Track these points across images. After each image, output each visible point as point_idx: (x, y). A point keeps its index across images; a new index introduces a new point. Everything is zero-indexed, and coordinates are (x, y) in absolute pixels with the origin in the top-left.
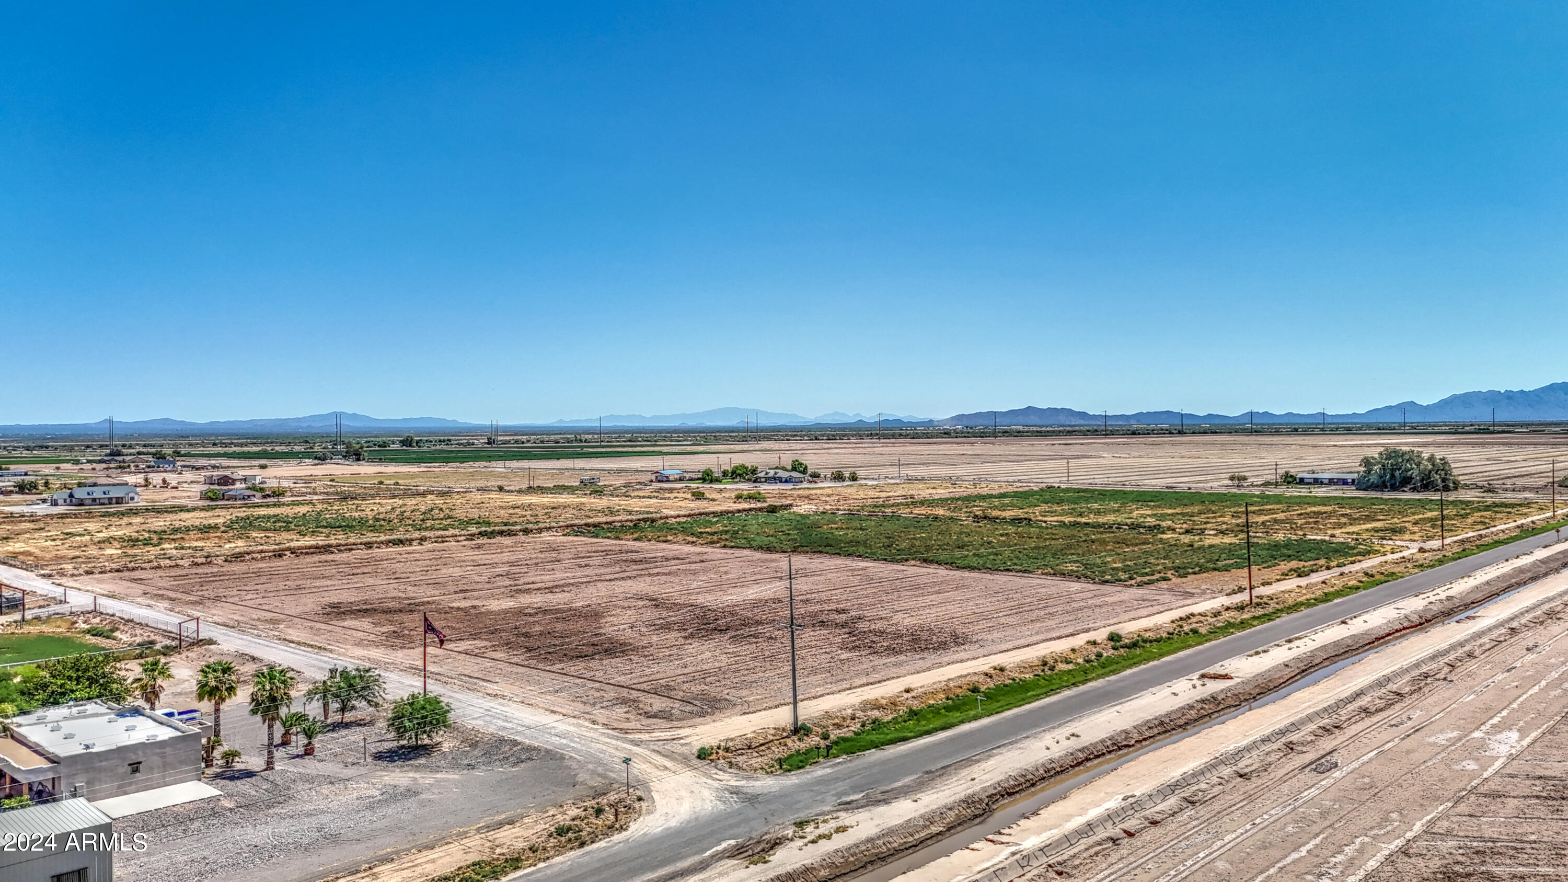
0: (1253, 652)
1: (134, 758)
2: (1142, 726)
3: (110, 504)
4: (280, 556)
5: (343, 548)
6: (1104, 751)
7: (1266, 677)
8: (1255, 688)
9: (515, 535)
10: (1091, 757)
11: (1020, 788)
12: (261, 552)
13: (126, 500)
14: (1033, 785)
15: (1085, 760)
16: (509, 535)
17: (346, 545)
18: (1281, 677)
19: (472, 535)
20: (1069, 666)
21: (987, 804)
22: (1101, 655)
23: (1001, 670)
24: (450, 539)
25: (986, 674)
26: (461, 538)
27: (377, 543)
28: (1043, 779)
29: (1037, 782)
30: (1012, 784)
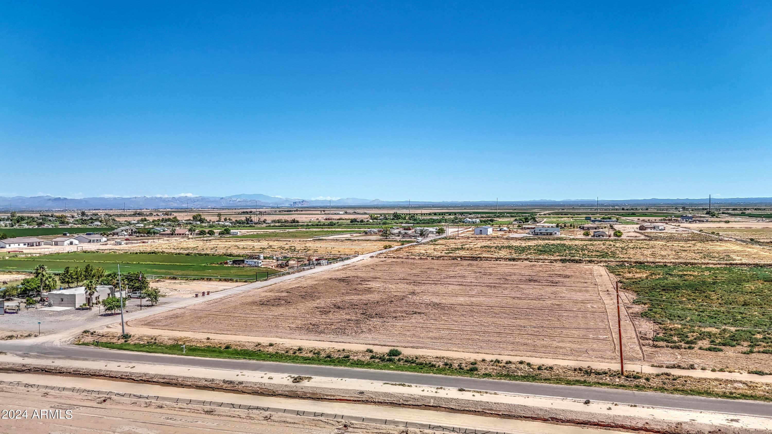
0: (394, 383)
1: (63, 298)
2: (160, 375)
3: (547, 235)
4: (454, 259)
5: (483, 259)
6: (117, 376)
7: (318, 391)
8: (288, 391)
9: (580, 263)
10: (107, 375)
11: (53, 371)
12: (450, 257)
13: (553, 234)
14: (60, 373)
15: (102, 375)
16: (577, 262)
17: (488, 258)
18: (331, 395)
19: (555, 260)
20: (310, 355)
21: (29, 369)
22: (348, 357)
23: (271, 345)
24: (541, 261)
25: (260, 344)
26: (547, 261)
27: (502, 258)
28: (70, 373)
29: (63, 372)
30: (52, 368)
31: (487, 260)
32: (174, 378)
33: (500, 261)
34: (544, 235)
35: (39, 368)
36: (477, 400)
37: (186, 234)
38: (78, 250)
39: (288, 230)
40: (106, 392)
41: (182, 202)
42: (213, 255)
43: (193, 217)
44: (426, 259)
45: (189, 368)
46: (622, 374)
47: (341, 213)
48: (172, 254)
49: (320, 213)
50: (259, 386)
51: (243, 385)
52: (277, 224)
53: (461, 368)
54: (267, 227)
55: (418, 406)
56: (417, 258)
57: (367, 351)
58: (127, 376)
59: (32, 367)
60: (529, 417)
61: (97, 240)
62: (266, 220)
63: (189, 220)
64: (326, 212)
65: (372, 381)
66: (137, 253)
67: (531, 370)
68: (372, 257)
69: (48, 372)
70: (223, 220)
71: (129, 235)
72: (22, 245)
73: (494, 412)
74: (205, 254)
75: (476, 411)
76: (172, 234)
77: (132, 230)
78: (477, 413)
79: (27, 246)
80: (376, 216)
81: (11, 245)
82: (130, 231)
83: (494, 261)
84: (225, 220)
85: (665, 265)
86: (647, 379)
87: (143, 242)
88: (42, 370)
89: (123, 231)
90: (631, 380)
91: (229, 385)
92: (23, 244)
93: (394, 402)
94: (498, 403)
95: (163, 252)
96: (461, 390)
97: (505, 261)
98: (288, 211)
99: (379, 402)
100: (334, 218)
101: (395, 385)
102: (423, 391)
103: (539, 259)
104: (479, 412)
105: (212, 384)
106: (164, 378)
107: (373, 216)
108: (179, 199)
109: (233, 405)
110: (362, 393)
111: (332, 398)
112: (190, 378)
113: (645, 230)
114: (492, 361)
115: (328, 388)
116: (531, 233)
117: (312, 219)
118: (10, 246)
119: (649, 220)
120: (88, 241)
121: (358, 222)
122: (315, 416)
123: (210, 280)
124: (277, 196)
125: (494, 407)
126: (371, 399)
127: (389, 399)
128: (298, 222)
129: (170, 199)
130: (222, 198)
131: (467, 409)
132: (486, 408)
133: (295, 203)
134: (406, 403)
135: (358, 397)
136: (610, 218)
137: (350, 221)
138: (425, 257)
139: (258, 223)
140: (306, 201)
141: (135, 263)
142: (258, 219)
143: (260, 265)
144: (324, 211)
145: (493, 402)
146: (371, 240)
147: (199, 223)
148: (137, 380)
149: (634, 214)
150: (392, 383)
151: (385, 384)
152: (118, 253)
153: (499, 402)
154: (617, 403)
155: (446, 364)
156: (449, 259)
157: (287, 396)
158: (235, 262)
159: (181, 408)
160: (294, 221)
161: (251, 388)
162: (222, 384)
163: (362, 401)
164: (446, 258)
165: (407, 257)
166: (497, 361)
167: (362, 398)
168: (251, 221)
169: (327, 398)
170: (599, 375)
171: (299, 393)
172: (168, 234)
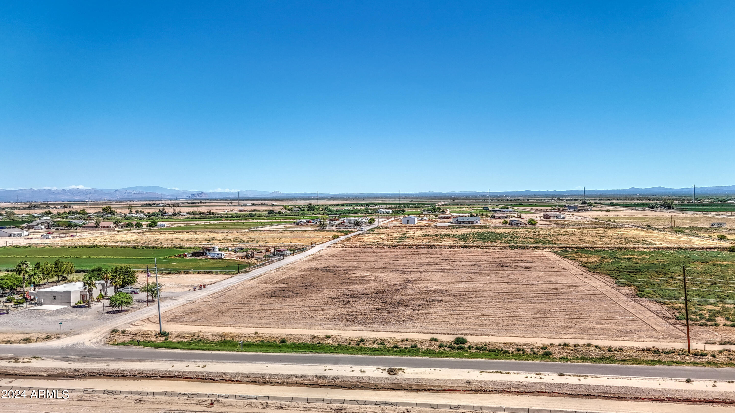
0: (491, 371)
1: (55, 295)
2: (242, 374)
3: (469, 224)
4: (410, 248)
5: (438, 247)
6: (192, 377)
7: (424, 383)
8: (390, 384)
9: (527, 249)
10: (180, 377)
11: (114, 375)
12: (406, 245)
13: (474, 223)
14: (123, 376)
15: (174, 377)
16: (524, 248)
17: (441, 246)
18: (437, 386)
19: (504, 247)
20: (376, 346)
21: (83, 375)
22: (416, 346)
23: (328, 337)
24: (491, 248)
25: (316, 337)
26: (497, 248)
27: (455, 246)
28: (134, 376)
29: (127, 376)
30: (111, 372)
31: (441, 248)
32: (259, 376)
33: (454, 248)
34: (466, 224)
35: (95, 373)
36: (588, 384)
37: (110, 227)
38: (8, 245)
39: (213, 222)
40: (206, 394)
41: (73, 194)
42: (161, 248)
43: (103, 210)
44: (383, 248)
45: (267, 365)
46: (689, 352)
47: (248, 204)
48: (117, 247)
49: (227, 205)
50: (357, 380)
51: (340, 380)
52: (196, 216)
53: (534, 353)
54: (185, 219)
55: (531, 392)
56: (374, 247)
57: (431, 340)
58: (204, 376)
59: (87, 372)
60: (646, 398)
61: (18, 234)
62: (181, 212)
63: (99, 212)
64: (234, 204)
65: (469, 370)
66: (76, 247)
67: (602, 352)
68: (329, 247)
69: (107, 376)
70: (135, 213)
71: (47, 229)
73: (609, 396)
74: (154, 247)
75: (591, 395)
76: (96, 227)
77: (48, 224)
78: (592, 397)
80: (290, 207)
82: (46, 225)
83: (448, 248)
84: (137, 212)
85: (604, 250)
86: (714, 356)
87: (72, 236)
88: (100, 375)
89: (39, 224)
90: (700, 358)
91: (324, 381)
93: (505, 390)
94: (610, 387)
95: (105, 246)
96: (561, 375)
97: (458, 249)
98: (191, 203)
99: (489, 391)
100: (246, 209)
101: (493, 372)
102: (527, 377)
103: (489, 247)
104: (594, 395)
105: (304, 380)
106: (248, 377)
107: (287, 207)
108: (71, 191)
109: (357, 401)
110: (468, 382)
111: (440, 389)
112: (277, 375)
113: (549, 218)
114: (560, 345)
115: (432, 379)
116: (454, 222)
117: (226, 211)
119: (541, 210)
120: (8, 235)
121: (276, 213)
122: (451, 408)
123: (187, 273)
124: (174, 188)
125: (608, 390)
126: (481, 388)
127: (499, 387)
128: (213, 214)
129: (60, 192)
130: (117, 190)
131: (581, 393)
132: (599, 391)
133: (193, 195)
134: (518, 391)
135: (466, 387)
136: (507, 208)
137: (267, 212)
138: (381, 246)
139: (174, 215)
140: (204, 193)
141: (84, 257)
142: (173, 211)
143: (223, 257)
144: (231, 203)
145: (605, 385)
146: (308, 231)
147: (110, 215)
148: (217, 380)
149: (521, 204)
150: (488, 371)
151: (481, 372)
152: (54, 248)
153: (611, 385)
154: (716, 380)
155: (518, 350)
156: (405, 248)
157: (391, 389)
158: (194, 254)
159: (305, 408)
160: (210, 213)
161: (349, 383)
162: (315, 380)
163: (473, 390)
164: (402, 247)
165: (364, 246)
166: (565, 345)
167: (471, 387)
168: (165, 213)
169: (435, 389)
170: (669, 354)
171: (403, 385)
172: (91, 227)
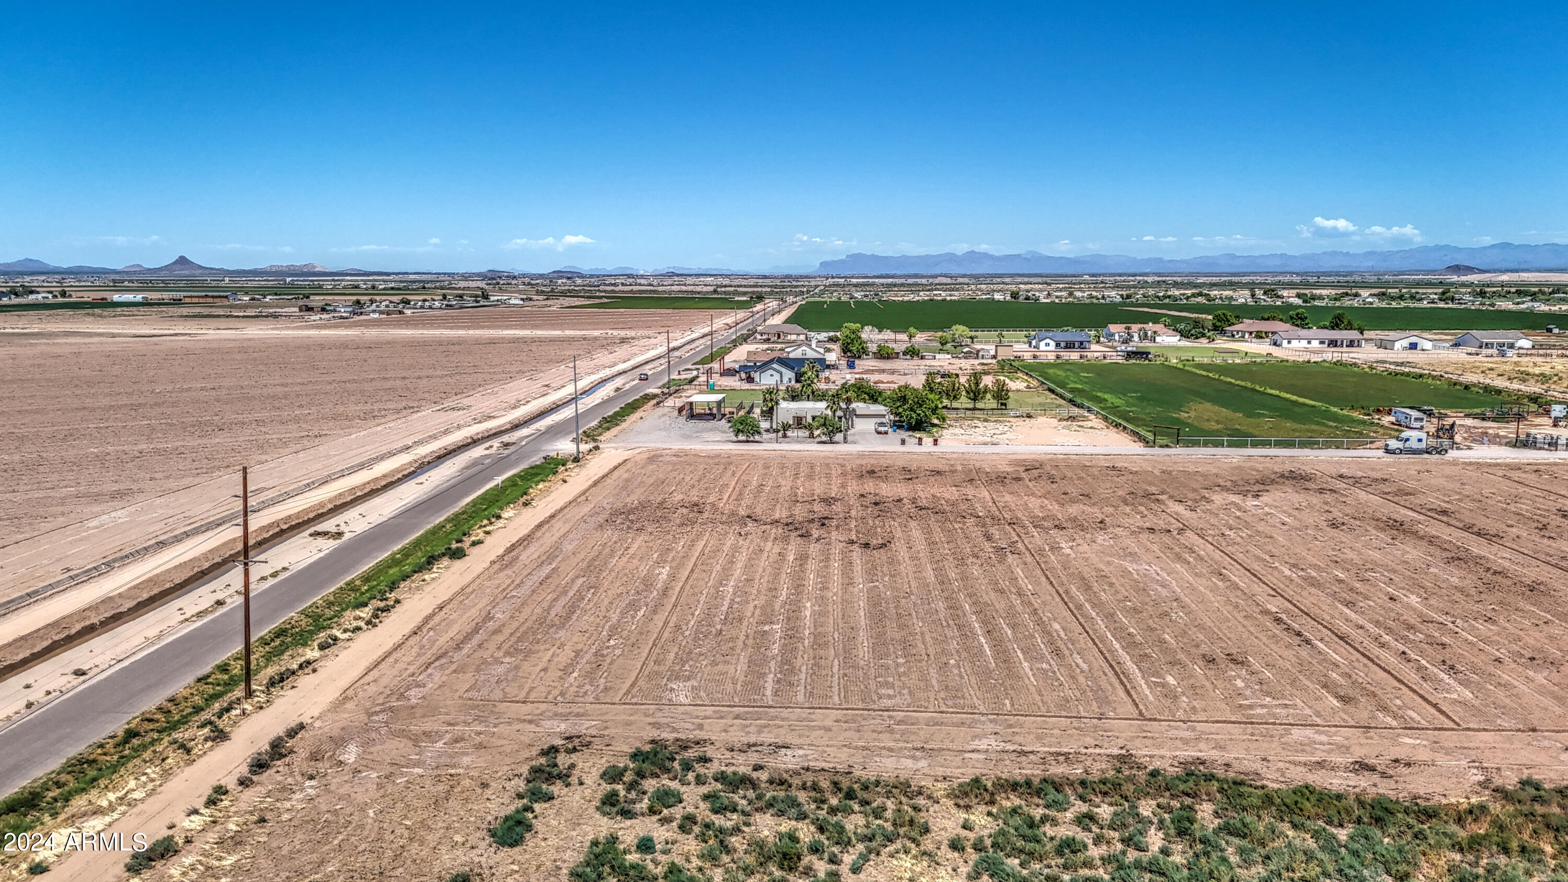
72: (1315, 344)
79: (1326, 345)
81: (1293, 341)
92: (1317, 342)
118: (1289, 342)
